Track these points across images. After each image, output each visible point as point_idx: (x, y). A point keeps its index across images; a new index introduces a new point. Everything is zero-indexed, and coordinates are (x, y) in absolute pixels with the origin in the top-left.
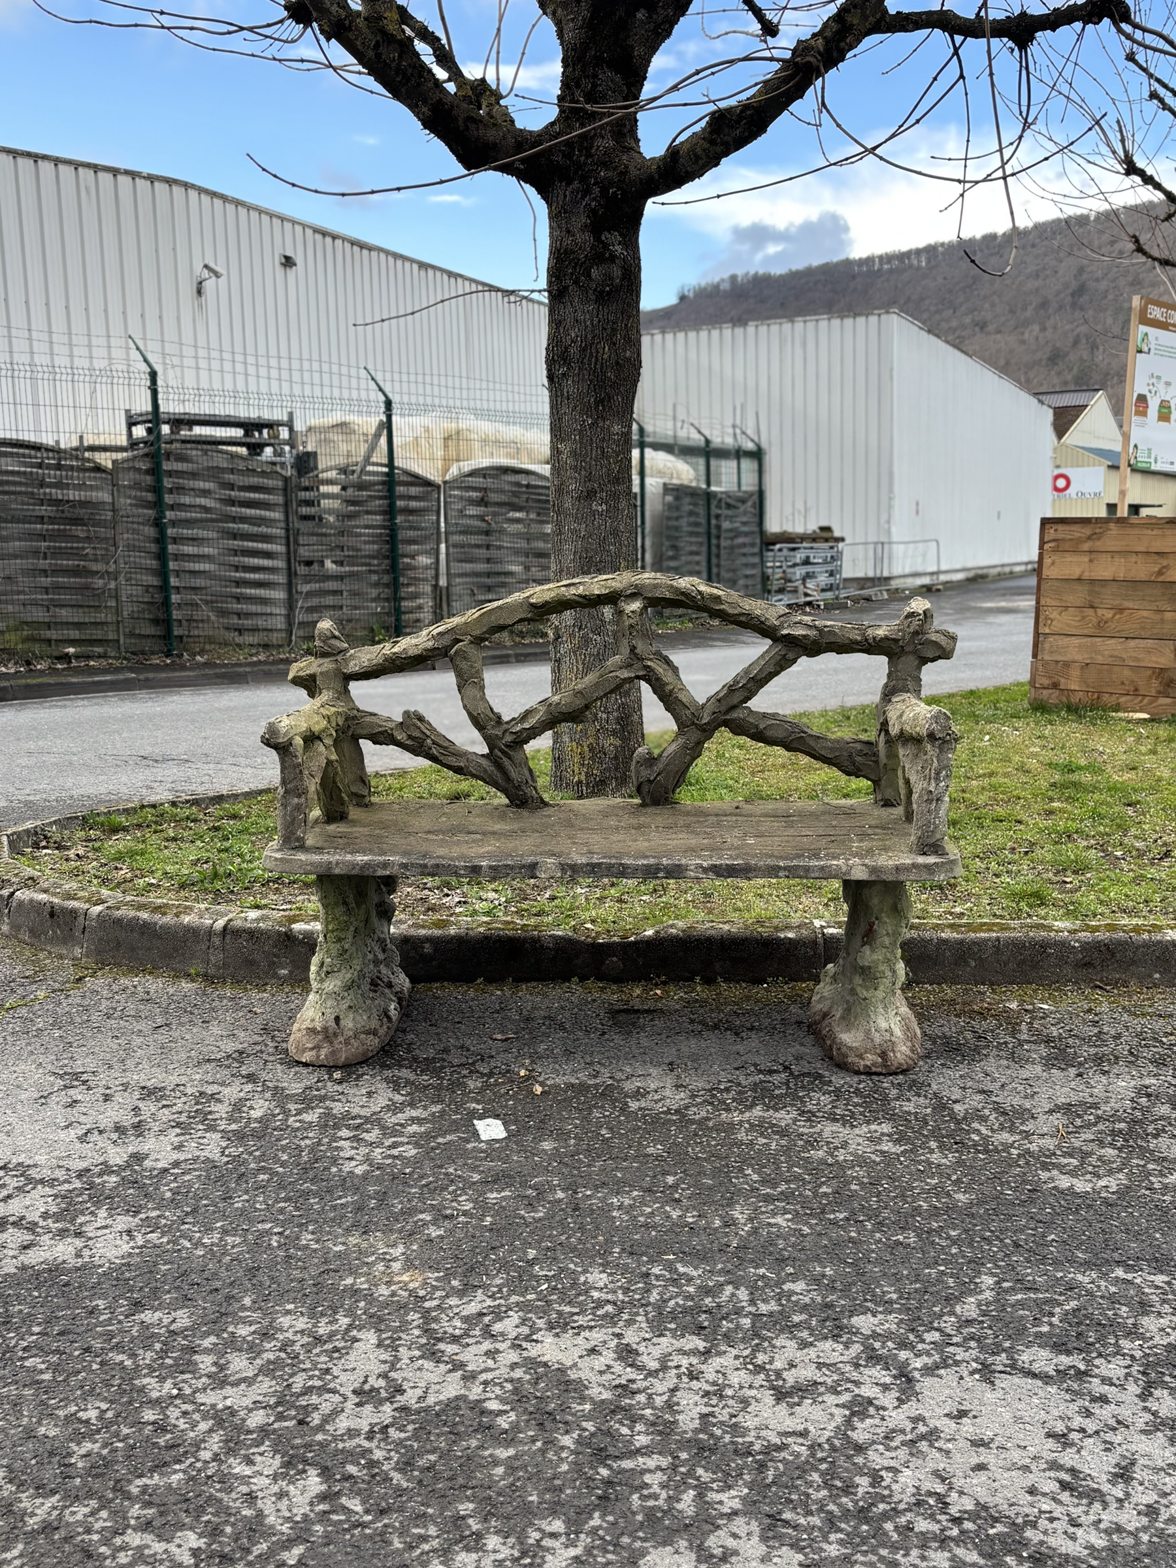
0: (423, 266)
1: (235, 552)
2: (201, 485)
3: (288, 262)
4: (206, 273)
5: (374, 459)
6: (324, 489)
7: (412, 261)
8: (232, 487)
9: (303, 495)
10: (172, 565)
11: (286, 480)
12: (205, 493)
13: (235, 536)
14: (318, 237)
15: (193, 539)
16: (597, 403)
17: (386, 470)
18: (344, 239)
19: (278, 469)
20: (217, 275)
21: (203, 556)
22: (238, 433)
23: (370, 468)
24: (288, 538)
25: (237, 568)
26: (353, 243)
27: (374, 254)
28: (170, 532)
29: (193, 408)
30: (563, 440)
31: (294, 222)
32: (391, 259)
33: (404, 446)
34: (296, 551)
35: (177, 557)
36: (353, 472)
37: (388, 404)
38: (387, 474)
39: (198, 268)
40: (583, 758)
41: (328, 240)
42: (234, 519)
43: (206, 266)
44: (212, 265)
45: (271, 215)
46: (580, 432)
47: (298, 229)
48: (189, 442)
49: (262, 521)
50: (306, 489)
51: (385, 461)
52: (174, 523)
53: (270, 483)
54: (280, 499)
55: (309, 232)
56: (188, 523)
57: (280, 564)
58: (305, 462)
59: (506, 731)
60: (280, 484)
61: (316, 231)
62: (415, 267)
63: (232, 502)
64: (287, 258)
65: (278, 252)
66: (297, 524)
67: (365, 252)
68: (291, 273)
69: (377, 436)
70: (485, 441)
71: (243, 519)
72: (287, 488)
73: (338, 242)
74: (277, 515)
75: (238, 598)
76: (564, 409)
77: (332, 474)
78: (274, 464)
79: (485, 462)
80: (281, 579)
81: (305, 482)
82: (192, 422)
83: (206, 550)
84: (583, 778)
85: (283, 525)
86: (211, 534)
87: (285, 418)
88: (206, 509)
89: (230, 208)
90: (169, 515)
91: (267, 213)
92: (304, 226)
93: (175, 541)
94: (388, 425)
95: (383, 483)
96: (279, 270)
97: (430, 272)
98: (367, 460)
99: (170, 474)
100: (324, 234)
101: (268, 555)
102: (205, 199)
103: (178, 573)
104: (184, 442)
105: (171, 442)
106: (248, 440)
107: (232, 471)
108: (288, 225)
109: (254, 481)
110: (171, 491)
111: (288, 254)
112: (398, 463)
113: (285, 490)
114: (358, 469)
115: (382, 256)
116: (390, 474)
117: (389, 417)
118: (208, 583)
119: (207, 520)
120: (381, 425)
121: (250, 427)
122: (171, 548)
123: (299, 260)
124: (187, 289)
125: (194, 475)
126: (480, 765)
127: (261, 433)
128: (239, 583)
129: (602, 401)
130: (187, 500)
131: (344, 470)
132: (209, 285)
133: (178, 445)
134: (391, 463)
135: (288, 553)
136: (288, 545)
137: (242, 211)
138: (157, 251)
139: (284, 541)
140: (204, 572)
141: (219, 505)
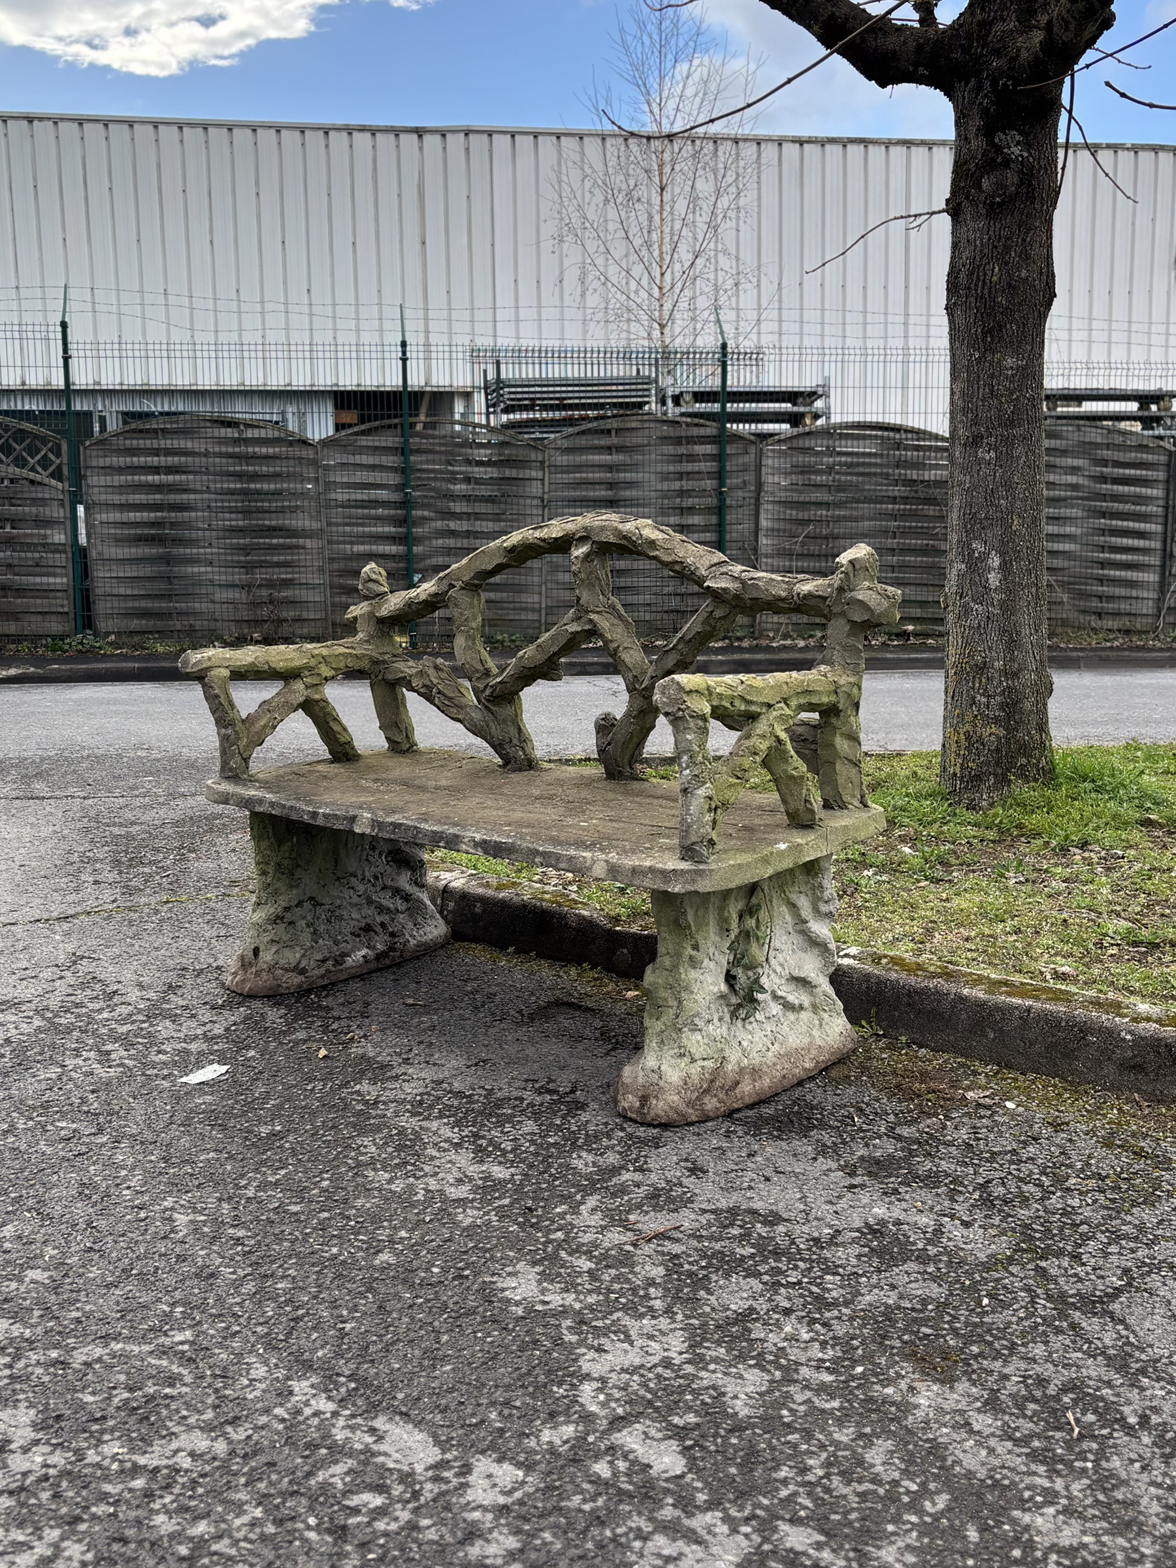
1: (1102, 532)
2: (1070, 461)
8: (1104, 462)
12: (1074, 470)
13: (1104, 514)
15: (1057, 519)
21: (1064, 536)
22: (1133, 407)
24: (1166, 516)
25: (1103, 549)
29: (1079, 383)
42: (1104, 497)
48: (1065, 418)
49: (1135, 499)
53: (1150, 458)
54: (1161, 475)
57: (1156, 544)
63: (1103, 479)
71: (1115, 498)
72: (1170, 463)
74: (1155, 492)
75: (1101, 581)
78: (1161, 437)
80: (1155, 560)
82: (1078, 397)
83: (1068, 530)
84: (958, 770)
85: (1161, 502)
86: (1074, 513)
88: (1074, 487)
101: (1141, 535)
104: (1059, 418)
105: (1047, 419)
106: (1146, 413)
107: (1108, 446)
109: (1132, 456)
113: (1168, 464)
118: (1066, 564)
119: (1073, 499)
121: (1145, 399)
125: (1064, 453)
127: (1157, 407)
128: (1103, 564)
133: (1053, 421)
135: (1165, 533)
136: (1165, 524)
138: (1133, 223)
139: (1160, 520)
140: (1064, 552)
141: (1086, 483)
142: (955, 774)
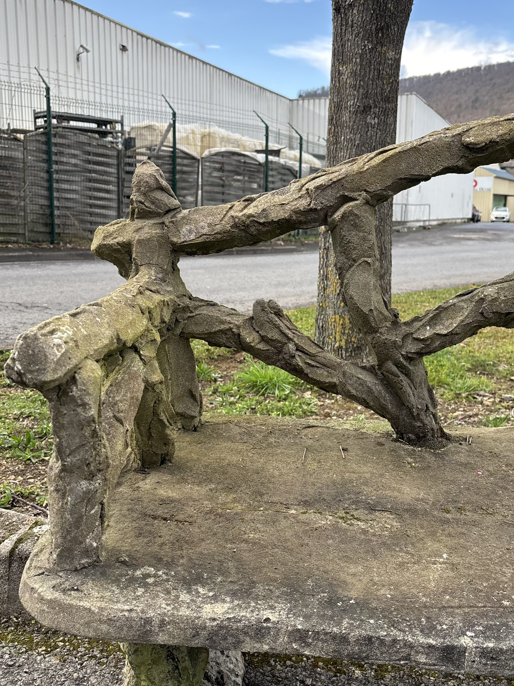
0: (191, 57)
1: (90, 189)
2: (73, 152)
3: (124, 48)
4: (81, 50)
5: (165, 144)
6: (138, 158)
7: (186, 54)
8: (89, 154)
9: (127, 160)
10: (55, 194)
11: (119, 151)
12: (74, 156)
13: (90, 180)
14: (139, 37)
15: (68, 181)
16: (377, 30)
17: (171, 149)
18: (152, 40)
19: (115, 145)
20: (87, 51)
21: (73, 190)
22: (94, 126)
23: (163, 148)
24: (118, 183)
25: (91, 198)
26: (157, 42)
27: (167, 49)
28: (55, 176)
30: (344, 63)
31: (127, 28)
32: (175, 52)
33: (181, 138)
34: (122, 190)
35: (58, 190)
36: (154, 149)
37: (174, 114)
38: (172, 152)
39: (78, 46)
40: (344, 328)
41: (144, 39)
42: (90, 171)
43: (81, 46)
44: (85, 45)
45: (116, 24)
46: (361, 56)
47: (129, 32)
48: (66, 128)
49: (105, 173)
50: (129, 157)
51: (171, 145)
52: (57, 172)
53: (110, 153)
54: (115, 162)
55: (135, 34)
56: (66, 172)
57: (114, 196)
58: (129, 143)
59: (406, 337)
60: (115, 153)
61: (138, 34)
62: (187, 57)
63: (89, 162)
64: (123, 46)
65: (119, 42)
66: (124, 176)
67: (163, 47)
68: (125, 54)
69: (168, 131)
70: (222, 139)
71: (95, 172)
72: (119, 156)
73: (149, 41)
74: (113, 170)
75: (91, 214)
76: (349, 36)
77: (143, 150)
78: (112, 143)
79: (223, 149)
80: (114, 204)
81: (129, 153)
83: (74, 187)
84: (343, 343)
85: (116, 176)
86: (77, 179)
87: (120, 119)
88: (75, 165)
89: (95, 17)
90: (55, 167)
91: (114, 22)
92: (132, 31)
93: (57, 181)
94: (174, 126)
95: (170, 157)
96: (119, 52)
97: (194, 60)
98: (162, 144)
99: (56, 145)
100: (143, 36)
101: (108, 191)
102: (82, 11)
103: (58, 199)
104: (64, 128)
105: (57, 128)
106: (99, 129)
107: (89, 145)
108: (124, 30)
109: (101, 151)
110: (56, 154)
111: (124, 44)
112: (178, 146)
113: (118, 157)
114: (157, 148)
115: (171, 50)
116: (174, 152)
117: (174, 122)
118: (75, 205)
119: (75, 171)
120: (170, 126)
121: (101, 122)
122: (55, 185)
123: (129, 47)
124: (71, 58)
125: (69, 146)
126: (362, 383)
127: (106, 127)
128: (91, 206)
129: (382, 29)
130: (64, 159)
131: (149, 149)
132: (83, 56)
133: (61, 129)
134: (174, 147)
135: (118, 191)
136: (118, 187)
137: (101, 20)
138: (56, 36)
139: (116, 184)
140: (73, 199)
141: (81, 163)
142: (340, 347)
